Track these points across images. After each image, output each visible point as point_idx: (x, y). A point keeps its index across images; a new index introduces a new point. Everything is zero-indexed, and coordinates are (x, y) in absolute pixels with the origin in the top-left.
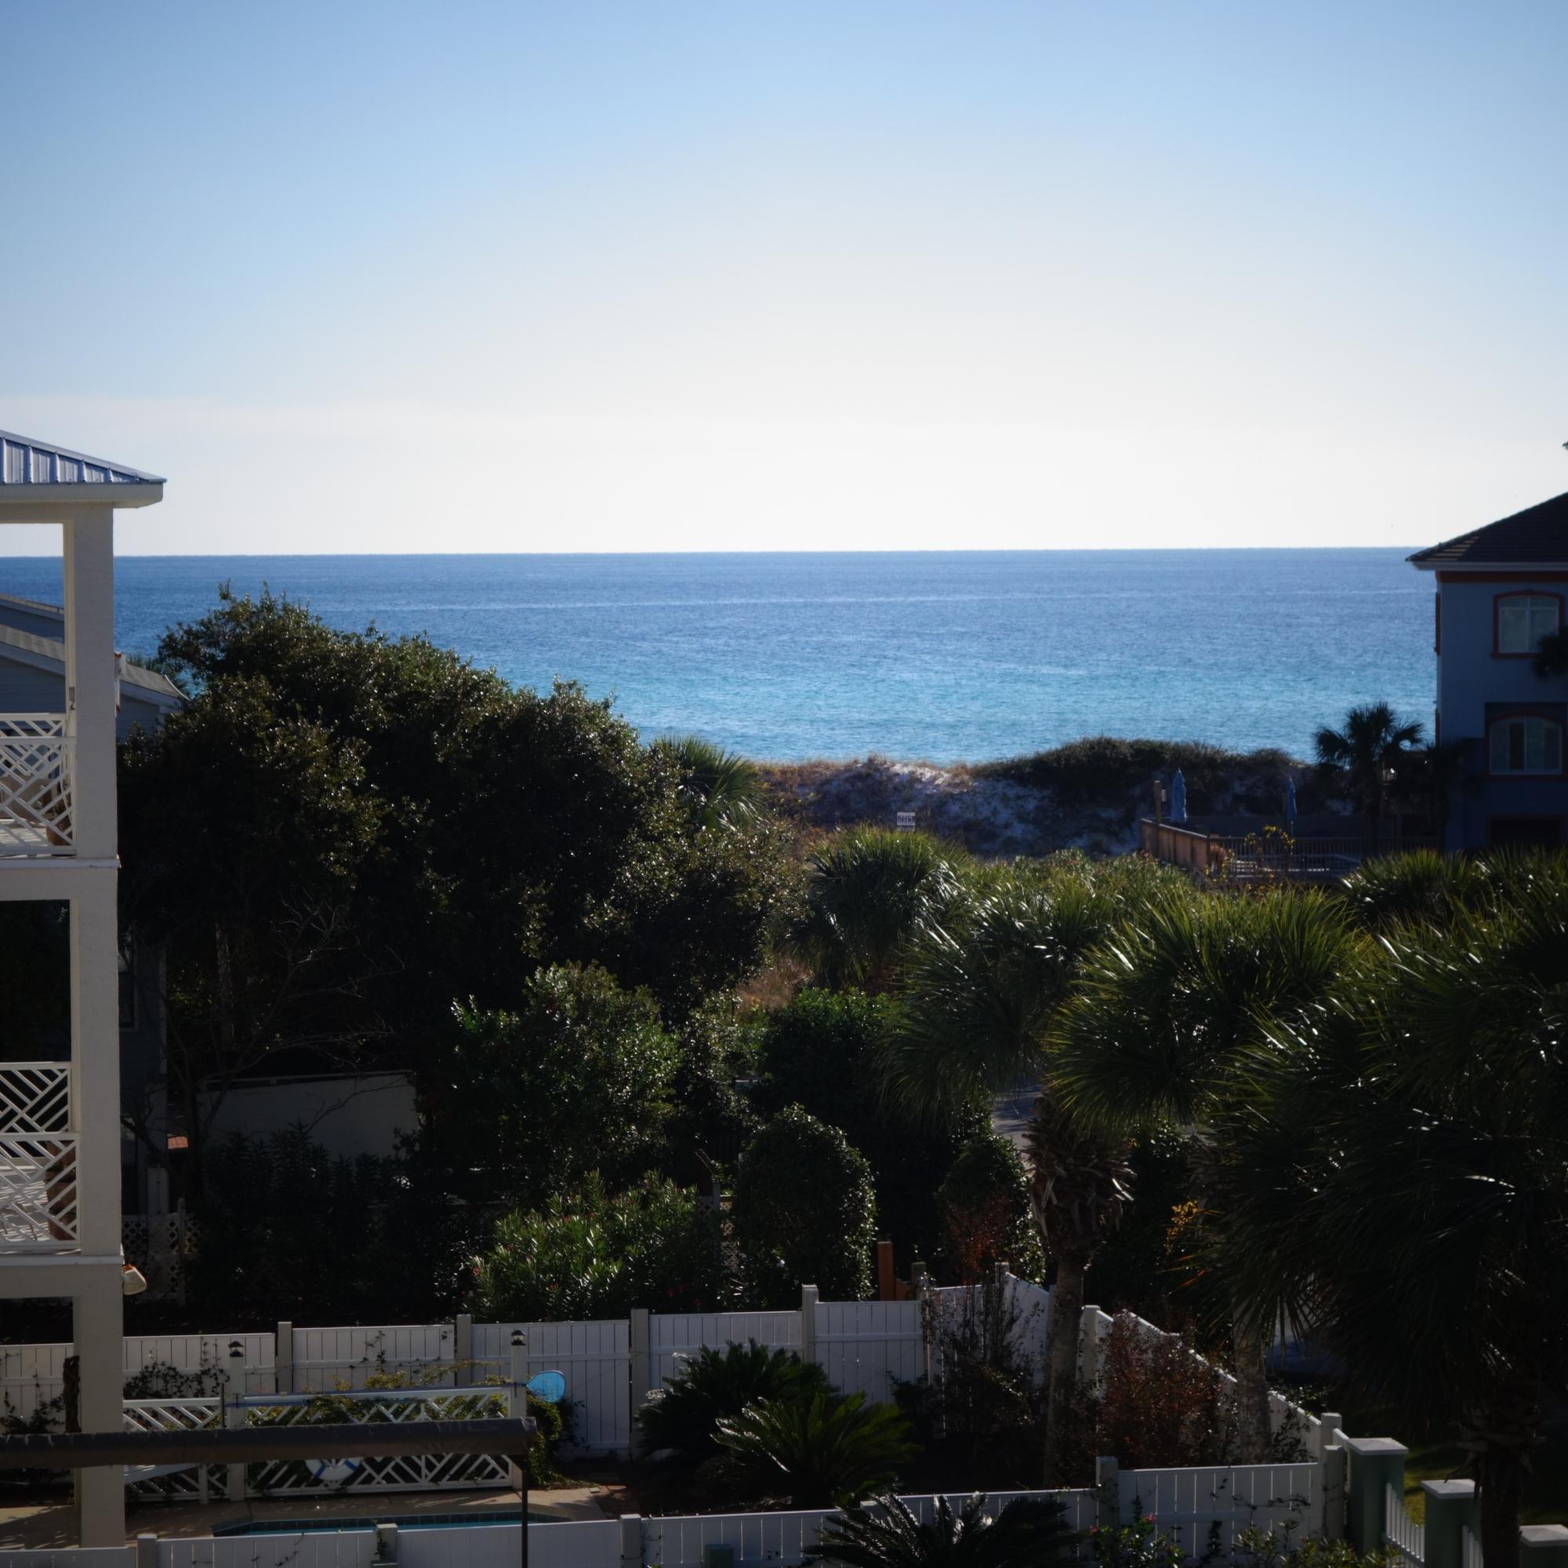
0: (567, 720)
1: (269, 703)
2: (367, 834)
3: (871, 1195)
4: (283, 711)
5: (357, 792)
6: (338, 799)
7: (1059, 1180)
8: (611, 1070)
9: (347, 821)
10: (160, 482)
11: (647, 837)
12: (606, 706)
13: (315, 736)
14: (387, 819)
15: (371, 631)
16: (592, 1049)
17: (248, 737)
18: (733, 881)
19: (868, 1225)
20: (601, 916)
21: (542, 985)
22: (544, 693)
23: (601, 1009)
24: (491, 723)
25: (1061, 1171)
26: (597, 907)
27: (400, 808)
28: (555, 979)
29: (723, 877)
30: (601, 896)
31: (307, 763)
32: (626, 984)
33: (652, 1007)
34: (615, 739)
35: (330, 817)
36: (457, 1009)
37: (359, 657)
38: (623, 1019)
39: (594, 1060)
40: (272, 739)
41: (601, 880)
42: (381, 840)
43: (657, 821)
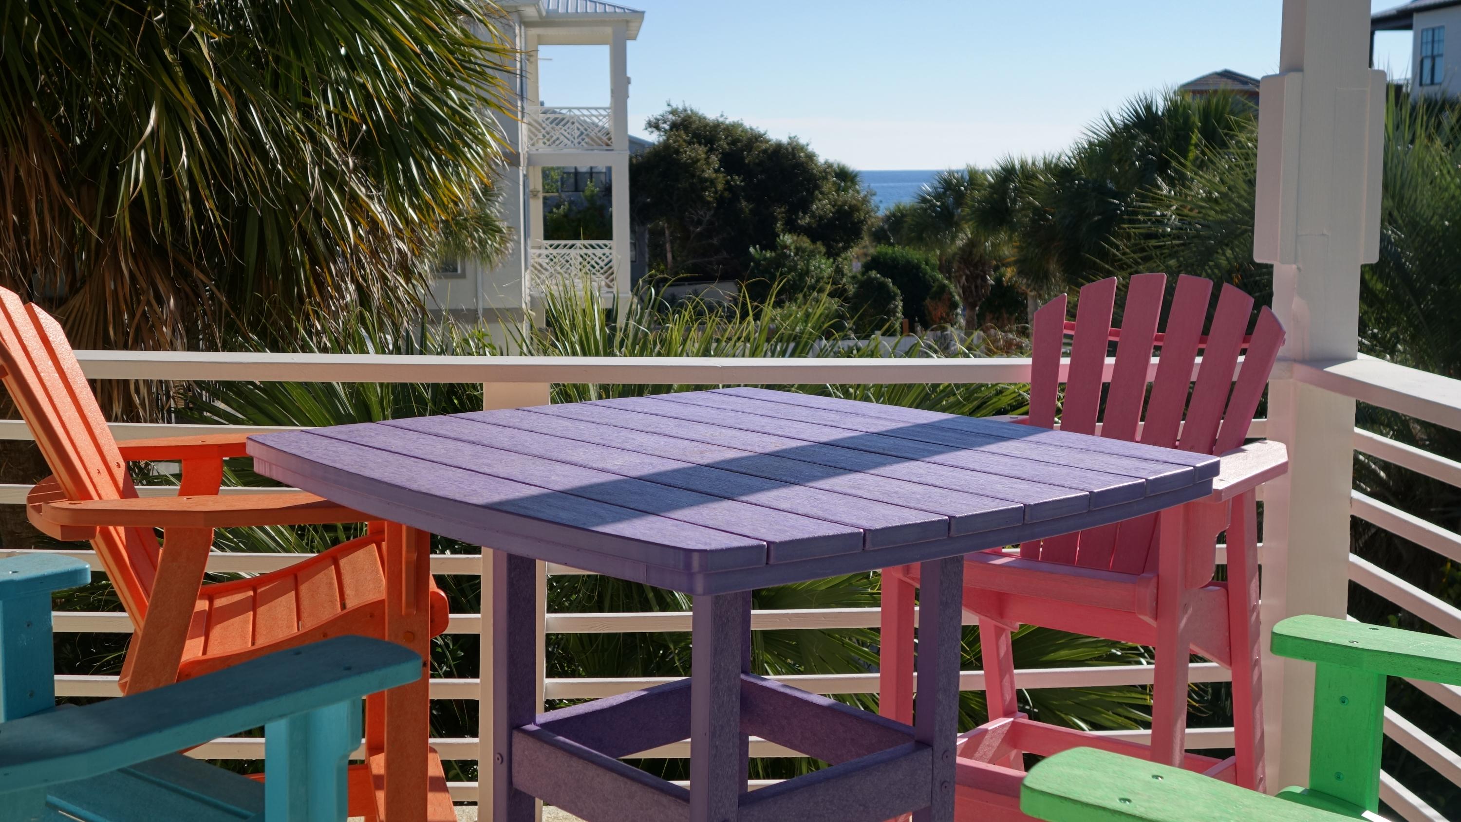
0: (793, 149)
1: (685, 141)
2: (720, 187)
3: (901, 304)
4: (690, 143)
5: (717, 171)
6: (709, 173)
7: (967, 276)
8: (807, 272)
9: (712, 182)
10: (643, 13)
11: (822, 193)
12: (808, 145)
13: (701, 150)
14: (727, 182)
15: (722, 116)
16: (801, 265)
17: (677, 152)
18: (854, 209)
19: (899, 315)
20: (805, 220)
21: (783, 241)
22: (785, 140)
23: (804, 250)
24: (765, 151)
25: (968, 272)
26: (804, 217)
27: (732, 179)
28: (788, 239)
29: (850, 207)
30: (805, 213)
31: (698, 161)
32: (814, 241)
33: (823, 249)
34: (811, 157)
35: (706, 180)
36: (752, 250)
37: (717, 126)
38: (812, 254)
39: (802, 270)
40: (686, 152)
41: (806, 209)
42: (725, 189)
43: (825, 189)
